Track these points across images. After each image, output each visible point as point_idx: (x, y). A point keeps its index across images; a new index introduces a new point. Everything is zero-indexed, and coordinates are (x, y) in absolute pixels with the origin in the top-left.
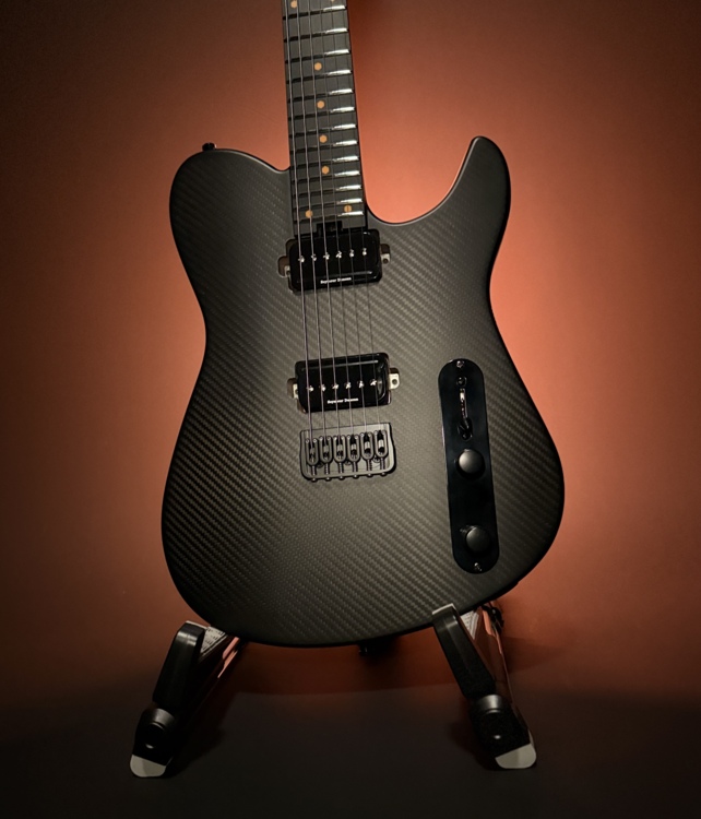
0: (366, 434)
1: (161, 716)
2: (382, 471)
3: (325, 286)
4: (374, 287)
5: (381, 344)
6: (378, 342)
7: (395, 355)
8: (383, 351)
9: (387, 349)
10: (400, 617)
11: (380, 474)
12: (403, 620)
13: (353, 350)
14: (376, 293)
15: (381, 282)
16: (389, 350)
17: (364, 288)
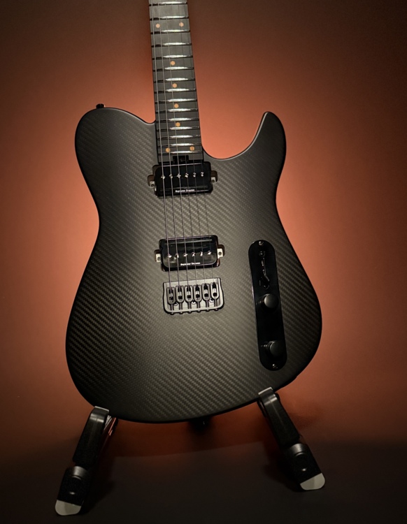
0: (205, 285)
1: (78, 471)
2: (216, 307)
3: (179, 194)
4: (208, 196)
5: (213, 230)
6: (211, 229)
7: (222, 237)
8: (214, 234)
9: (216, 233)
10: (227, 400)
11: (214, 310)
12: (229, 402)
13: (196, 233)
14: (209, 199)
15: (212, 193)
16: (218, 234)
17: (202, 196)
